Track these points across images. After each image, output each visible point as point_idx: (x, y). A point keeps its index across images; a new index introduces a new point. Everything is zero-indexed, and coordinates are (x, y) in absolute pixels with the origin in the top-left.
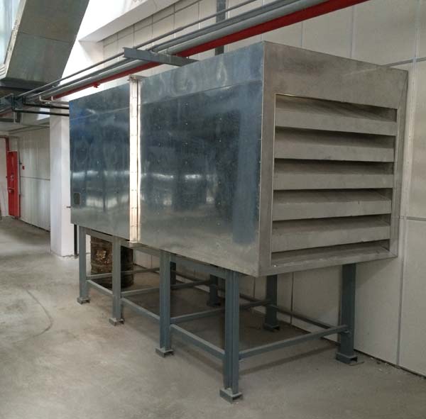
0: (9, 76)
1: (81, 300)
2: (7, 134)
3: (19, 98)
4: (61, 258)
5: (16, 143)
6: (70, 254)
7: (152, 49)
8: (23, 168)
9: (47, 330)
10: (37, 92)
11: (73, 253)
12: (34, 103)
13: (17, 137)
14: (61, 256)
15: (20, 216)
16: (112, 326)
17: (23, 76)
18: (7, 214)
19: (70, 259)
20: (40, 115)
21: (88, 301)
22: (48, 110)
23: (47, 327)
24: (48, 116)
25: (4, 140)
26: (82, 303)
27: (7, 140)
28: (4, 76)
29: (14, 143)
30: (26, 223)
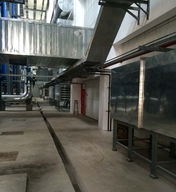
0: (87, 61)
1: (114, 149)
2: (82, 82)
3: (90, 69)
4: (103, 131)
5: (85, 86)
6: (106, 130)
7: (151, 45)
8: (87, 95)
9: (102, 160)
10: (97, 66)
11: (107, 130)
12: (94, 70)
13: (85, 84)
14: (102, 130)
15: (85, 114)
16: (128, 162)
17: (92, 60)
18: (81, 113)
19: (106, 132)
20: (95, 75)
21: (116, 150)
22: (99, 73)
23: (102, 159)
24: (99, 75)
25: (80, 85)
26: (114, 151)
27: (81, 84)
28: (85, 61)
29: (84, 86)
30: (87, 116)
